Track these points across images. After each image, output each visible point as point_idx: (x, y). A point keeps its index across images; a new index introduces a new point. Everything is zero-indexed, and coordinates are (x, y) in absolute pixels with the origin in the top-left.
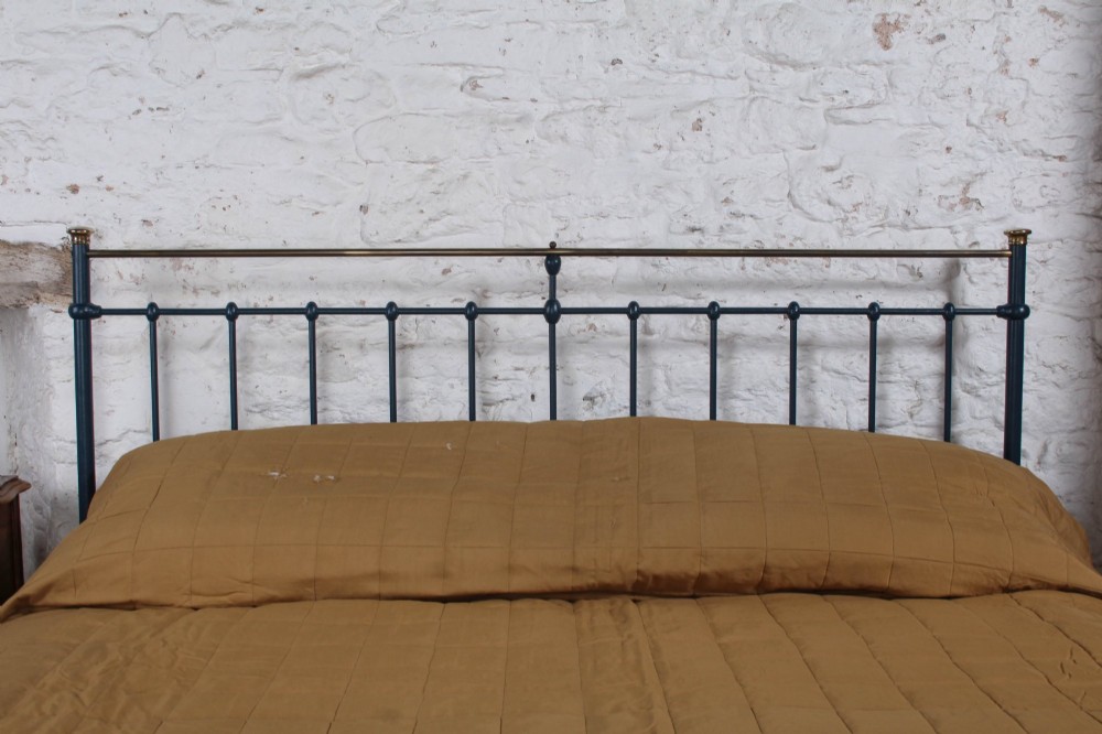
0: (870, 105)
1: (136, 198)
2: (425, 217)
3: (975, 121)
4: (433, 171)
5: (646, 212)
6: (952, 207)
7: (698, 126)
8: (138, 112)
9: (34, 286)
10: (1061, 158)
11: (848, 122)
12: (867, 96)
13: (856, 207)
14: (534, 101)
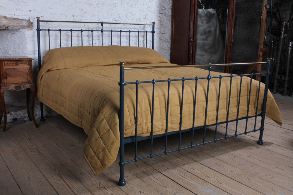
0: (135, 5)
1: (40, 13)
2: (82, 17)
3: (147, 8)
4: (82, 11)
5: (110, 18)
7: (116, 7)
9: (24, 26)
10: (156, 13)
11: (133, 7)
12: (135, 4)
13: (134, 18)
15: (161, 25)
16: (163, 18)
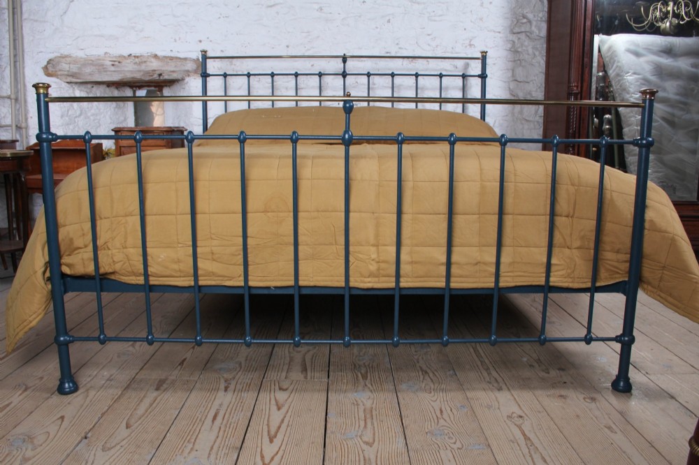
0: (441, 15)
3: (473, 20)
4: (309, 35)
6: (466, 47)
7: (389, 21)
8: (219, 18)
9: (188, 71)
10: (499, 32)
12: (440, 13)
13: (437, 46)
14: (339, 14)
15: (514, 61)
16: (522, 45)
